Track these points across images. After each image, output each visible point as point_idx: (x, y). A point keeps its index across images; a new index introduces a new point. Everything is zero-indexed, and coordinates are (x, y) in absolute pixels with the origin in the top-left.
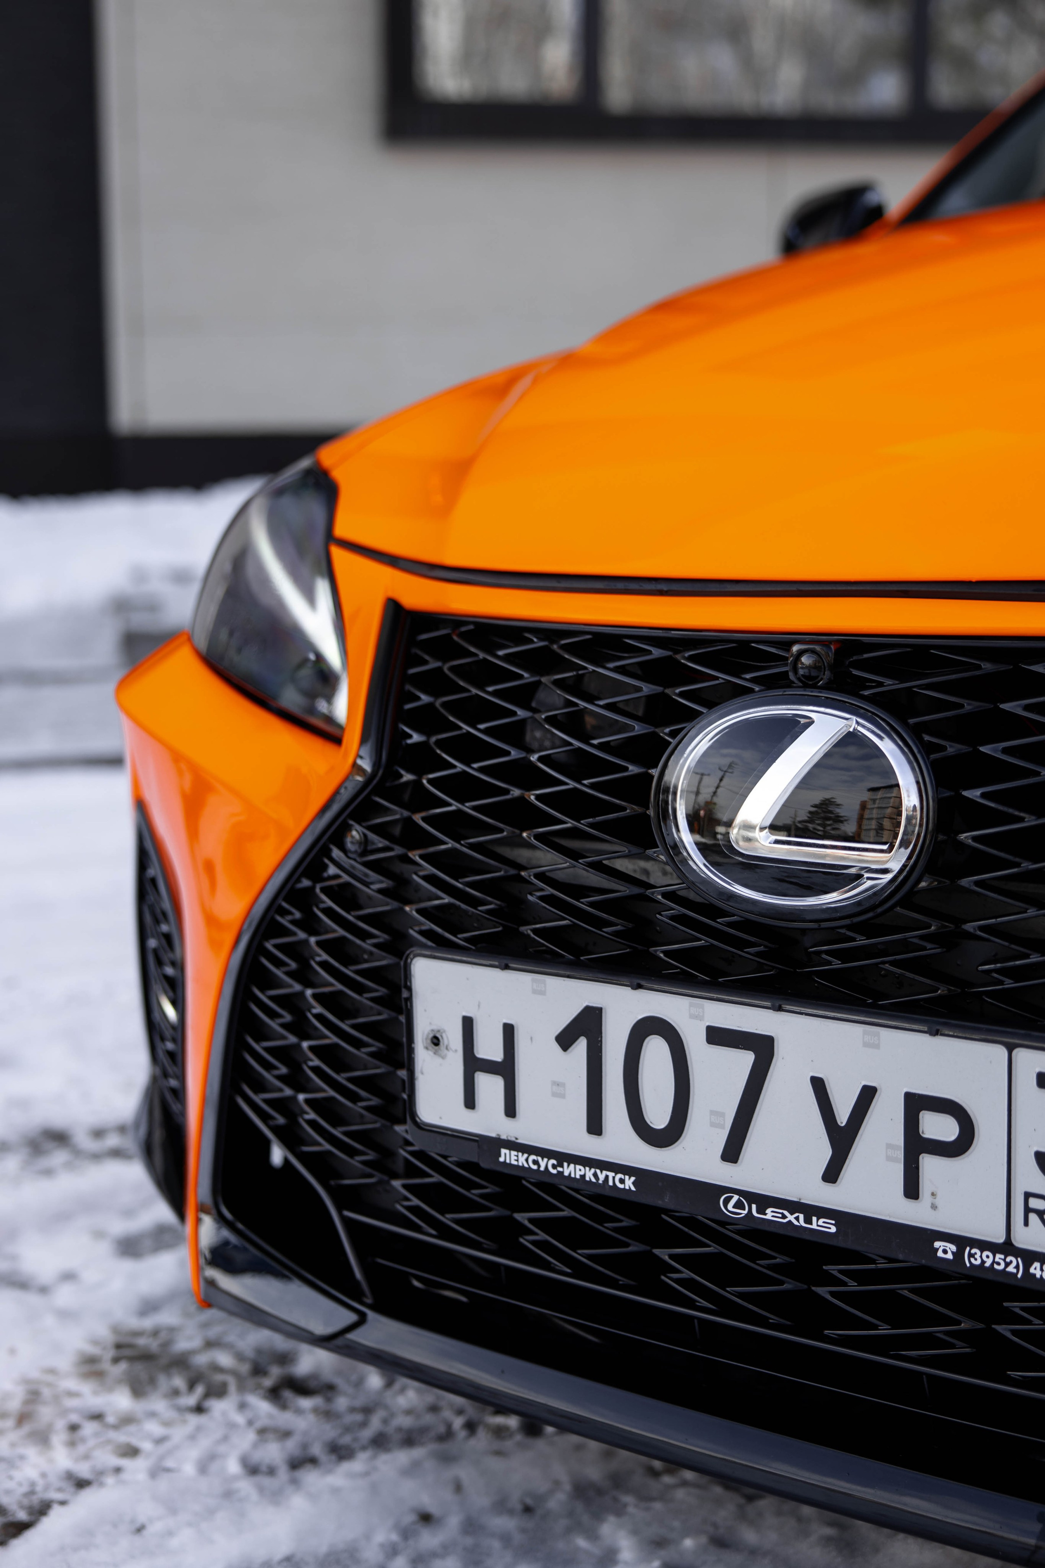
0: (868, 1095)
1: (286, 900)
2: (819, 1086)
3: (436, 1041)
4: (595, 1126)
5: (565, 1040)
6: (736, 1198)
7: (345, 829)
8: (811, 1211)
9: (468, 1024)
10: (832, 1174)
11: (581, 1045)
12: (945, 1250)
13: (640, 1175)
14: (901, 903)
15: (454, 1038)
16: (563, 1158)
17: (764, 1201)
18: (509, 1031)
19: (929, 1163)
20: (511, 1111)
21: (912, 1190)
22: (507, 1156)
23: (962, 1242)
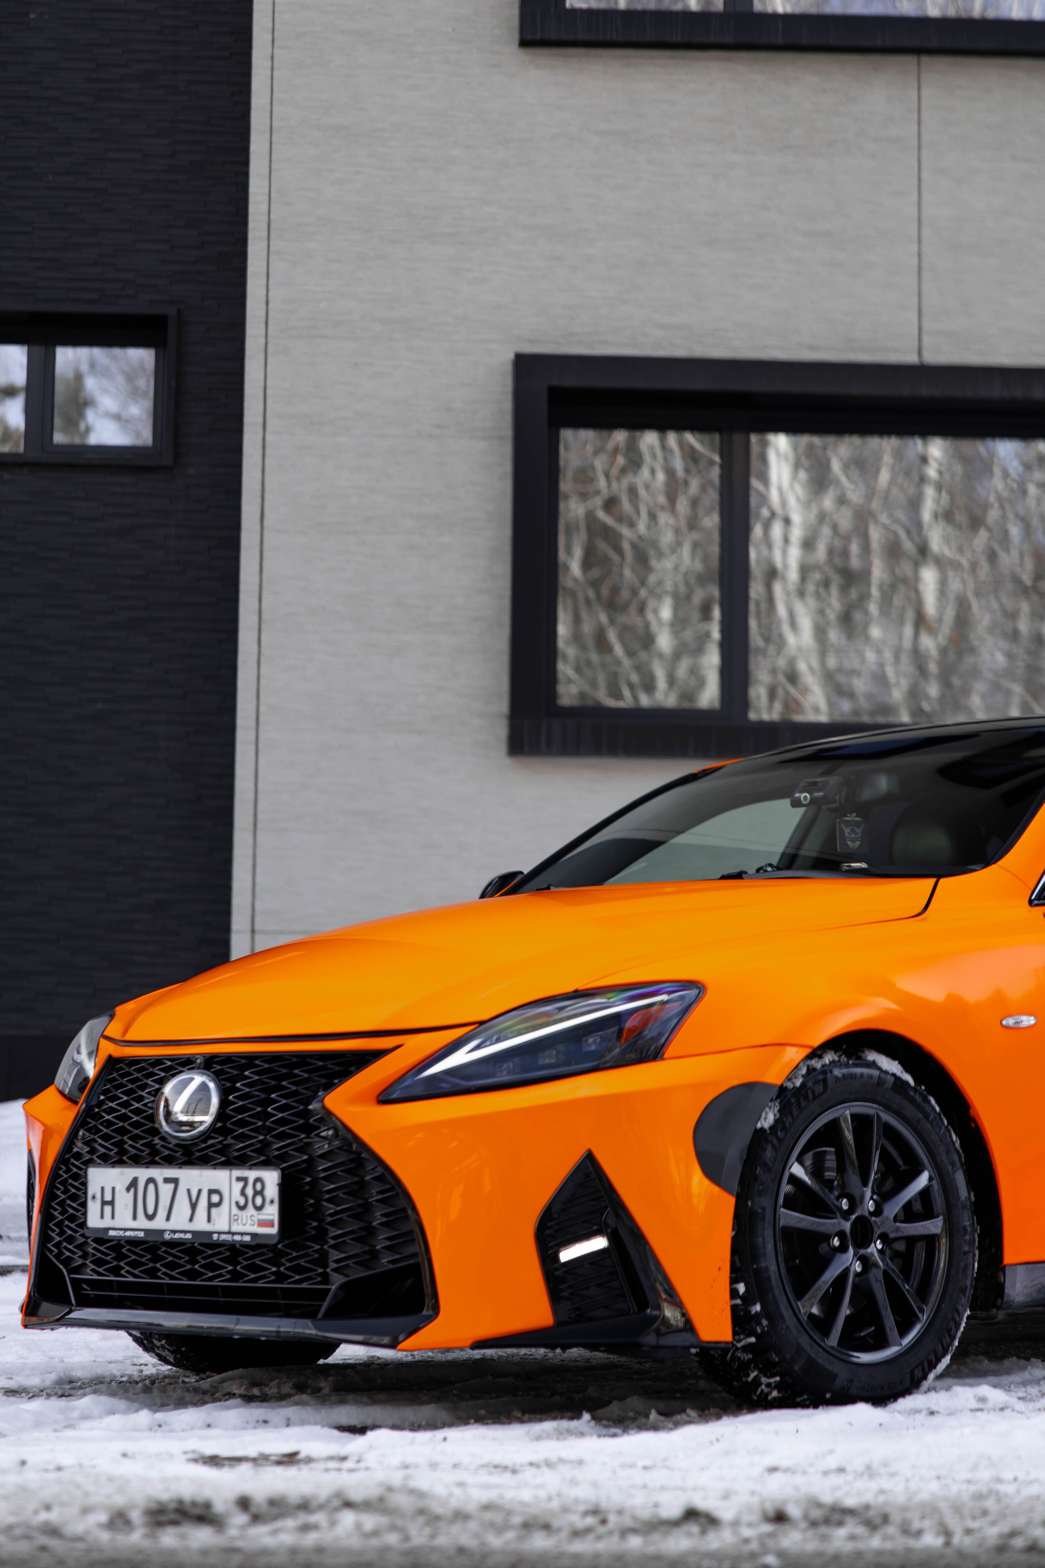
0: (200, 1191)
1: (61, 1164)
2: (189, 1191)
3: (94, 1197)
4: (135, 1217)
5: (128, 1189)
6: (168, 1232)
7: (78, 1131)
8: (185, 1232)
9: (103, 1189)
10: (191, 1220)
11: (132, 1191)
12: (215, 1236)
13: (146, 1231)
14: (211, 1132)
15: (99, 1196)
16: (126, 1230)
17: (174, 1232)
18: (113, 1189)
19: (214, 1211)
20: (113, 1217)
21: (209, 1220)
22: (112, 1233)
23: (219, 1233)
